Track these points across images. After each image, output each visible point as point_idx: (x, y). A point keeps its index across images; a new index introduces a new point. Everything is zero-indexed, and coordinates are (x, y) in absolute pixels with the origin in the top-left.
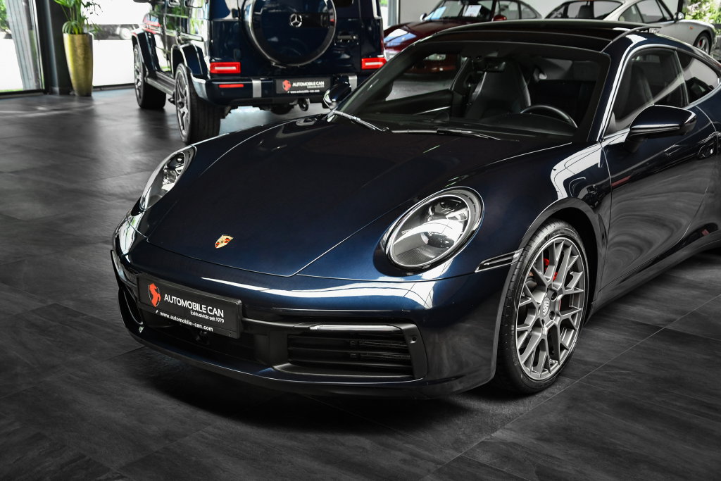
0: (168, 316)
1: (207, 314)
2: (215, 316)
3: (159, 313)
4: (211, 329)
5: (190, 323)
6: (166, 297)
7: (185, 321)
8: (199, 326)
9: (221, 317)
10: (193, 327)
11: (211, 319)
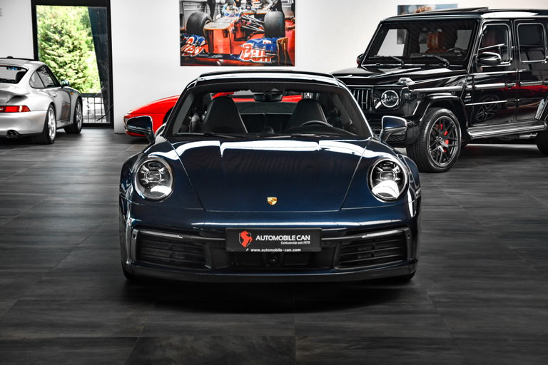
0: (259, 250)
1: (297, 241)
2: (303, 240)
3: (250, 250)
4: (299, 250)
5: (281, 250)
6: (258, 238)
7: (276, 250)
8: (288, 250)
9: (307, 240)
10: (283, 252)
11: (299, 243)
